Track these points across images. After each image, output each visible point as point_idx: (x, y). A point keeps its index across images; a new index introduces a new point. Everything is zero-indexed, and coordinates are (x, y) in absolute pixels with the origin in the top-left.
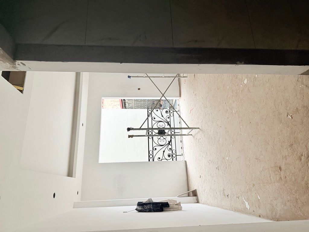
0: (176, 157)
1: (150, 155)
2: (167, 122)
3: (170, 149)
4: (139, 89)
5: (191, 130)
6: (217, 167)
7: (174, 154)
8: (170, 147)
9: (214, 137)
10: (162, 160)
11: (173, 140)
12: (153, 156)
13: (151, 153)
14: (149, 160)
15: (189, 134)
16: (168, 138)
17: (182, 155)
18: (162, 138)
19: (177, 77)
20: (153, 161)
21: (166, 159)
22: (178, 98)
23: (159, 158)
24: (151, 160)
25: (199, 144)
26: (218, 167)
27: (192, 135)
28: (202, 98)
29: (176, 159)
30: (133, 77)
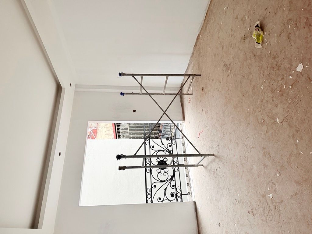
0: (181, 197)
1: (147, 194)
2: (169, 150)
3: (173, 186)
4: (134, 111)
5: (203, 157)
6: (250, 210)
7: (179, 193)
8: (173, 183)
9: (241, 164)
10: (163, 201)
11: (177, 174)
12: (151, 196)
13: (149, 191)
14: (147, 202)
15: (199, 164)
16: (171, 172)
17: (189, 194)
18: (162, 171)
19: (179, 94)
20: (152, 202)
21: (169, 200)
22: (181, 122)
23: (160, 199)
24: (149, 201)
25: (216, 177)
26: (252, 210)
27: (202, 165)
28: (217, 114)
29: (182, 199)
30: (126, 94)
